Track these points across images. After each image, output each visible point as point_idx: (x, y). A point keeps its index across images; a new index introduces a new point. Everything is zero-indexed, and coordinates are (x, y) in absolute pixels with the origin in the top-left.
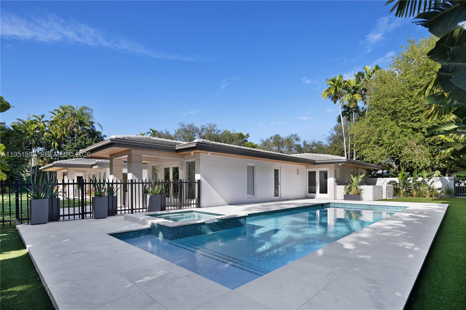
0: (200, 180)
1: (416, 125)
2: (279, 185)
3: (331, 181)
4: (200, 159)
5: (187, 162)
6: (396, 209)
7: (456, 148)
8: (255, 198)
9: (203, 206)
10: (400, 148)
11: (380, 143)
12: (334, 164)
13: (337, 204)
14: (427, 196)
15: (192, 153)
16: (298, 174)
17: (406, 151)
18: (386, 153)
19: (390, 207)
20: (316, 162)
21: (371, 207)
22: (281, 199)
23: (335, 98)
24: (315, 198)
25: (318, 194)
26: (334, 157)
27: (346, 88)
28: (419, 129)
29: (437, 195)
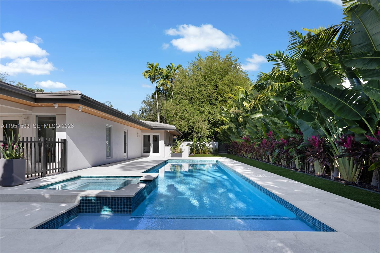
0: (66, 139)
1: (202, 110)
2: (127, 146)
3: (161, 143)
4: (66, 114)
5: (36, 116)
6: (209, 161)
7: (230, 126)
8: (111, 159)
9: (68, 171)
10: (194, 123)
11: (183, 118)
12: (164, 130)
13: (173, 160)
14: (207, 153)
15: (56, 106)
16: (138, 136)
17: (197, 125)
18: (187, 125)
19: (206, 161)
20: (153, 128)
21: (195, 161)
22: (128, 158)
23: (153, 79)
24: (149, 156)
25: (151, 154)
26: (165, 125)
27: (161, 74)
28: (202, 112)
29: (211, 153)
